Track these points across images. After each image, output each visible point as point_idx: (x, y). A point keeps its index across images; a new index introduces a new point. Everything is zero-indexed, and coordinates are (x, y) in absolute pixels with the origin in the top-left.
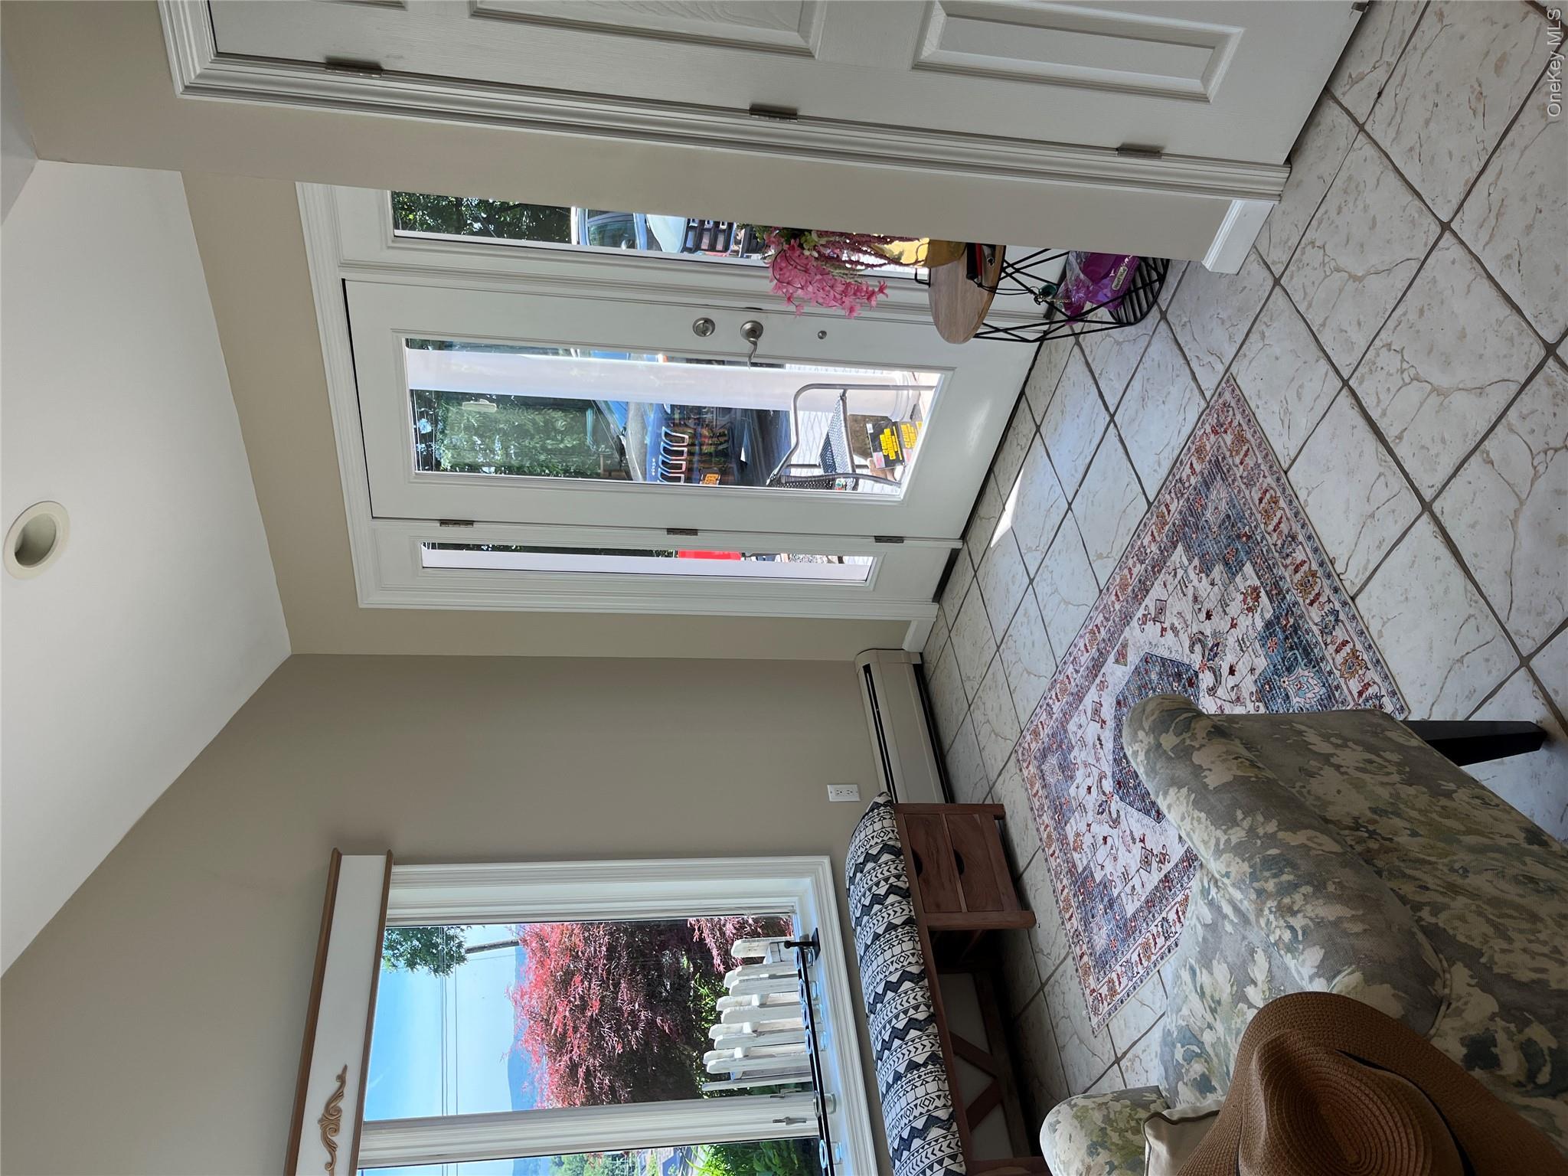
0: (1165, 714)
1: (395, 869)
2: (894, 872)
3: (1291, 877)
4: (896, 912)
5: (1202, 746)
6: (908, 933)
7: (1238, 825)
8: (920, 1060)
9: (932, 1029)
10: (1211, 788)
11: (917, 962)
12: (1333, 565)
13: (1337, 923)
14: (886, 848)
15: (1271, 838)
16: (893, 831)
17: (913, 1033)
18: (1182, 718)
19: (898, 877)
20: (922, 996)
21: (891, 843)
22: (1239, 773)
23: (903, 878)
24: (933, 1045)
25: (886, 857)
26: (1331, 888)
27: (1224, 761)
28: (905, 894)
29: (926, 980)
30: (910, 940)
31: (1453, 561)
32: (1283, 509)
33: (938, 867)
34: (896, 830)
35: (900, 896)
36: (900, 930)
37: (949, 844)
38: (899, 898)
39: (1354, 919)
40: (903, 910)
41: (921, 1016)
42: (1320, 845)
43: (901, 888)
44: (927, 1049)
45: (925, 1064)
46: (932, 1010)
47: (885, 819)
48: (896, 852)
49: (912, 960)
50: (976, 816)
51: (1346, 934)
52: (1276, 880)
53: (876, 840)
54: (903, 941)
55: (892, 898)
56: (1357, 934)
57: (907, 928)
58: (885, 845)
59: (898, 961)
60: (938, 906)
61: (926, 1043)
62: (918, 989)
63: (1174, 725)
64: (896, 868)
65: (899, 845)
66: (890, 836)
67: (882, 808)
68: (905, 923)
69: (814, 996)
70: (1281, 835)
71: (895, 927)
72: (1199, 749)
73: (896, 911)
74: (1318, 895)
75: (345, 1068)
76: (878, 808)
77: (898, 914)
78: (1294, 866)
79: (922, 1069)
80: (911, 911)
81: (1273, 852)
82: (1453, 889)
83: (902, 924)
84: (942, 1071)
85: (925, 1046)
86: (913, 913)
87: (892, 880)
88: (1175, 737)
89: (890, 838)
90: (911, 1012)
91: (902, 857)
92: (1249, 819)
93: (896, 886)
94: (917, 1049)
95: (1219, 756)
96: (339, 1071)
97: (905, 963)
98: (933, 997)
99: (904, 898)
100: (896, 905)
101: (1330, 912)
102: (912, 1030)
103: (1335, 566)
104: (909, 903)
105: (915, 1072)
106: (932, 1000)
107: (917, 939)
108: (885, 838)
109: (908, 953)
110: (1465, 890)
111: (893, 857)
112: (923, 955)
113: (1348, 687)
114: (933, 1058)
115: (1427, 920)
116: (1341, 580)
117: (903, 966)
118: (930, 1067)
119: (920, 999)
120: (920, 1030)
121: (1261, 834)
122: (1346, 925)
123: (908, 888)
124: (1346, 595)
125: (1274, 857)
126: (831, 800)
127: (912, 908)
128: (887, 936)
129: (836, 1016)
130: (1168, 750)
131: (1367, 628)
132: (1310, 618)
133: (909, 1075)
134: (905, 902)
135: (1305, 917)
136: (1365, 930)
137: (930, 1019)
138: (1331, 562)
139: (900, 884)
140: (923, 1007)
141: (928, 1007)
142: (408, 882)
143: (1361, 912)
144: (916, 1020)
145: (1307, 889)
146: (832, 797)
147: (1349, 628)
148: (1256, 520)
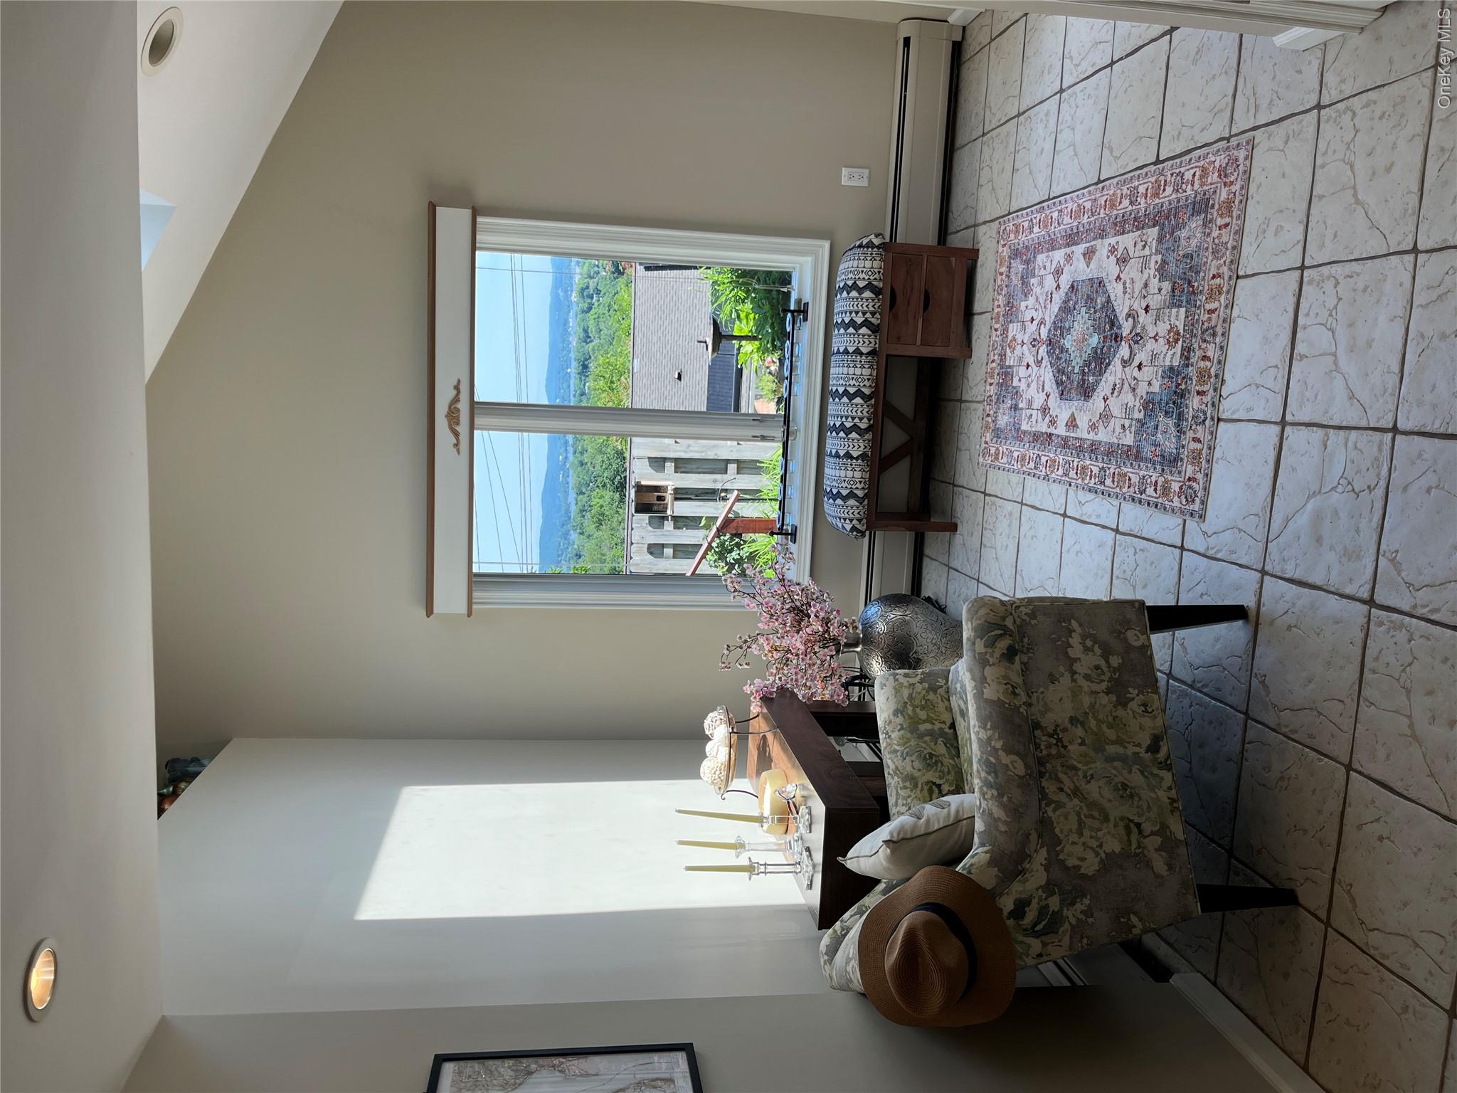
0: (986, 624)
1: (480, 219)
2: (871, 309)
3: (992, 780)
4: (864, 342)
5: (994, 664)
6: (869, 362)
7: (985, 730)
8: (855, 454)
9: (869, 436)
10: (985, 697)
11: (870, 386)
12: (1222, 385)
13: (997, 820)
14: (870, 287)
15: (996, 750)
16: (879, 272)
17: (854, 435)
18: (993, 633)
19: (873, 314)
20: (867, 412)
21: (875, 283)
22: (1002, 698)
23: (878, 316)
24: (866, 447)
25: (867, 294)
26: (1005, 799)
27: (1000, 683)
28: (875, 329)
29: (873, 400)
30: (869, 367)
31: (1272, 474)
32: (1221, 305)
33: (909, 304)
34: (882, 271)
35: (871, 331)
36: (863, 357)
37: (923, 285)
38: (869, 332)
39: (1005, 822)
40: (871, 343)
41: (863, 426)
42: (1015, 768)
43: (873, 324)
44: (861, 449)
45: (857, 458)
46: (872, 422)
47: (875, 260)
48: (877, 291)
49: (866, 383)
50: (953, 259)
51: (997, 829)
52: (986, 775)
53: (864, 275)
54: (864, 367)
55: (864, 330)
56: (1001, 831)
57: (870, 358)
58: (870, 283)
59: (857, 380)
60: (899, 338)
61: (862, 445)
62: (865, 406)
63: (987, 636)
64: (873, 306)
65: (881, 285)
66: (877, 276)
67: (875, 249)
68: (869, 354)
69: (797, 354)
70: (1001, 753)
71: (861, 354)
72: (990, 665)
73: (865, 340)
74: (997, 799)
75: (459, 381)
76: (873, 248)
77: (866, 345)
78: (996, 776)
79: (854, 461)
80: (876, 343)
81: (992, 760)
82: (1076, 792)
83: (867, 354)
84: (868, 465)
85: (860, 447)
86: (877, 346)
87: (868, 315)
88: (983, 646)
89: (875, 279)
90: (857, 420)
91: (881, 297)
92: (991, 732)
93: (870, 322)
94: (854, 446)
95: (998, 678)
96: (455, 383)
97: (862, 384)
98: (875, 413)
99: (873, 333)
100: (866, 337)
101: (998, 812)
102: (854, 433)
103: (1223, 387)
104: (876, 336)
105: (849, 460)
106: (874, 416)
107: (875, 367)
108: (872, 278)
109: (865, 377)
110: (1082, 794)
111: (874, 296)
112: (877, 380)
113: (1186, 467)
114: (863, 456)
115: (1049, 814)
116: (1220, 400)
117: (859, 385)
118: (860, 461)
119: (865, 414)
120: (860, 435)
121: (992, 745)
122: (1000, 824)
123: (879, 324)
124: (1216, 414)
125: (991, 763)
126: (843, 183)
127: (877, 342)
128: (854, 357)
129: (809, 375)
130: (977, 651)
131: (1214, 448)
132: (1192, 401)
133: (845, 460)
134: (873, 337)
135: (987, 805)
136: (1006, 831)
137: (867, 430)
138: (1222, 382)
139: (873, 320)
140: (865, 420)
141: (869, 420)
142: (491, 230)
143: (1009, 820)
144: (859, 427)
145: (995, 793)
146: (844, 182)
147: (1206, 436)
148: (1203, 287)
